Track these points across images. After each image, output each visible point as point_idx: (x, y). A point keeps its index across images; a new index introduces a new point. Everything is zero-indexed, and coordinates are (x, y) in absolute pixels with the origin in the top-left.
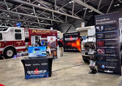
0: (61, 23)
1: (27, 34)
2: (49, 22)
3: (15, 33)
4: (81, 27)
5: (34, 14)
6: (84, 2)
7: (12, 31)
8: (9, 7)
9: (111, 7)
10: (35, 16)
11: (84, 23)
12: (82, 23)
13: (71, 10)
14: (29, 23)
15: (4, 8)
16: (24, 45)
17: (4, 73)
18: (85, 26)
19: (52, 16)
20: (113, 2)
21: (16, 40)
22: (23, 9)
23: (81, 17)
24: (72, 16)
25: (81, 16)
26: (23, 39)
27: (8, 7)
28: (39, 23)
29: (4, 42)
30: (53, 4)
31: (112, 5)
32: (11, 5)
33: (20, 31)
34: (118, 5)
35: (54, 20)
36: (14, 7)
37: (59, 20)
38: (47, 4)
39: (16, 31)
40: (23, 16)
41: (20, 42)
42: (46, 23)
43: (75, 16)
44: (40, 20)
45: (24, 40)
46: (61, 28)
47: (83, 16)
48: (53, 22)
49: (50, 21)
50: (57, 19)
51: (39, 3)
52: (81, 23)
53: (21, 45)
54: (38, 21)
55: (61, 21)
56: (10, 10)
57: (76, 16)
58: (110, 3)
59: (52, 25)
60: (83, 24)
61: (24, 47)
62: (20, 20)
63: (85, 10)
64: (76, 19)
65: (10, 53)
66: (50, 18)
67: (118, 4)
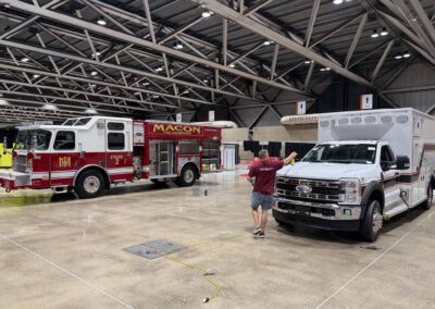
0: (238, 99)
1: (139, 134)
2: (207, 95)
3: (108, 131)
4: (295, 113)
5: (164, 70)
6: (304, 45)
7: (99, 125)
8: (98, 51)
9: (385, 61)
10: (169, 79)
11: (304, 103)
12: (299, 104)
13: (270, 65)
14: (151, 95)
15: (83, 52)
16: (130, 164)
17: (73, 240)
18: (307, 112)
19: (214, 79)
20: (392, 47)
21: (108, 151)
22: (136, 56)
23: (296, 86)
24: (272, 83)
25: (299, 83)
26: (128, 148)
27: (93, 49)
28: (176, 97)
29: (79, 154)
30: (219, 45)
31: (388, 56)
32: (103, 43)
33: (121, 126)
34: (407, 56)
35: (218, 90)
36: (112, 51)
37: (233, 91)
38: (202, 45)
39: (111, 126)
40: (134, 75)
41: (121, 157)
42: (196, 98)
43: (279, 81)
44: (182, 88)
45: (132, 150)
46: (239, 112)
47: (303, 83)
48: (217, 95)
49: (209, 93)
50: (228, 89)
51: (180, 43)
52: (295, 103)
53: (121, 164)
54: (176, 90)
55: (241, 94)
56: (101, 59)
57: (282, 83)
58: (385, 48)
59: (214, 103)
60: (302, 106)
61: (129, 170)
62: (127, 87)
63: (309, 65)
64: (282, 90)
65: (92, 184)
66: (209, 85)
67: (406, 53)
